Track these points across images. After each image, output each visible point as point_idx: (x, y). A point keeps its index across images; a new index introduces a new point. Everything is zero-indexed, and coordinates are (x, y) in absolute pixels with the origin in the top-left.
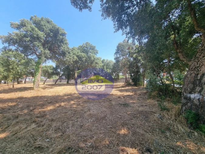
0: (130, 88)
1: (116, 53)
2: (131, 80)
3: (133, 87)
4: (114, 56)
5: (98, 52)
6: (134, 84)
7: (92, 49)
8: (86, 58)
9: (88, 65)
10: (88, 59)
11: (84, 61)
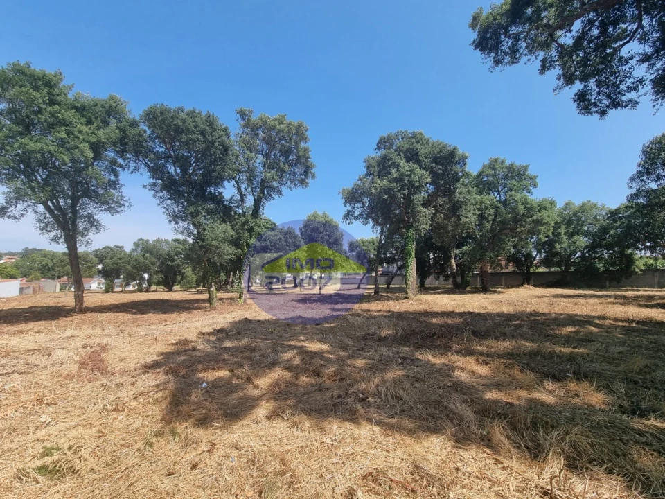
1: (640, 176)
4: (631, 187)
5: (537, 180)
7: (512, 178)
8: (497, 208)
9: (501, 230)
10: (503, 210)
11: (491, 218)
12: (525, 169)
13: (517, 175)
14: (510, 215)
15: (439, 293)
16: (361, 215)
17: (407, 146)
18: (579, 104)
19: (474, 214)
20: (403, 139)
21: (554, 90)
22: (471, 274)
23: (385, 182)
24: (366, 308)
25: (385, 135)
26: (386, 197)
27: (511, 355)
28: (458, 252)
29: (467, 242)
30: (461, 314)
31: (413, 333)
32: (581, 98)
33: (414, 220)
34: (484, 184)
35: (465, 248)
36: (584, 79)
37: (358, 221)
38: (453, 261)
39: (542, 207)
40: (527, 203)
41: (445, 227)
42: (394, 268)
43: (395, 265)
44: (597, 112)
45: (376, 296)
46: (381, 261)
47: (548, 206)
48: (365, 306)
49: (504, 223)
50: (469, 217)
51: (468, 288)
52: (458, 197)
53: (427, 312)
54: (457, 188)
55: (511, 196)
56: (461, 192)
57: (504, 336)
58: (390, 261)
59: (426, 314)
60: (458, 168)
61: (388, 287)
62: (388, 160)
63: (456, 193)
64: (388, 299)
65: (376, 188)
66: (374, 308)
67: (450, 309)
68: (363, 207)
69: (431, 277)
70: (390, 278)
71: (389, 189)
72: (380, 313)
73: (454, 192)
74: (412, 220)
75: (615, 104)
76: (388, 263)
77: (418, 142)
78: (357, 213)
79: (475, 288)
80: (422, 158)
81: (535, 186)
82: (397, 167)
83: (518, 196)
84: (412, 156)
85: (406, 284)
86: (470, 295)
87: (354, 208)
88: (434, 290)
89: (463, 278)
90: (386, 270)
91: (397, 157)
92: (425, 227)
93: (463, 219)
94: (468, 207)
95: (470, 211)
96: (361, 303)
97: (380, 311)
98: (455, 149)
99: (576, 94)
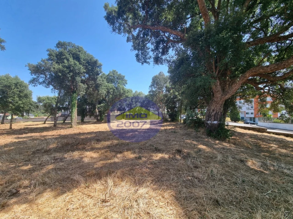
0: (168, 124)
1: (151, 86)
2: (168, 116)
3: (171, 123)
4: (149, 89)
5: (127, 82)
6: (171, 120)
7: (120, 79)
8: (114, 90)
9: (115, 98)
10: (116, 91)
11: (112, 93)
12: (124, 77)
13: (121, 78)
14: (118, 93)
15: (90, 124)
16: (44, 82)
17: (74, 51)
18: (137, 58)
19: (105, 90)
20: (72, 47)
21: (131, 50)
22: (104, 115)
23: (60, 67)
24: (45, 135)
25: (62, 42)
26: (60, 74)
27: (108, 147)
28: (99, 106)
29: (103, 102)
30: (96, 133)
31: (67, 144)
32: (137, 56)
33: (77, 89)
34: (110, 79)
35: (102, 105)
36: (138, 50)
37: (41, 85)
38: (97, 109)
39: (128, 91)
40: (124, 89)
41: (93, 95)
42: (67, 113)
43: (69, 111)
44: (141, 62)
45: (55, 127)
46: (60, 109)
47: (130, 91)
48: (45, 133)
49: (116, 96)
50: (103, 91)
51: (103, 121)
52: (98, 82)
53: (81, 133)
54: (98, 78)
55: (119, 86)
56: (99, 80)
57: (109, 139)
58: (66, 109)
59: (80, 134)
60: (98, 69)
61: (64, 122)
62: (63, 55)
63: (97, 80)
64: (62, 128)
65: (54, 68)
66: (50, 134)
67: (92, 131)
68: (46, 78)
69: (87, 117)
70: (65, 117)
71: (63, 71)
72: (53, 137)
73: (97, 79)
74: (75, 89)
75: (145, 62)
76: (65, 110)
77: (79, 51)
78: (41, 80)
79: (105, 121)
80: (82, 60)
81: (127, 84)
82: (68, 60)
83: (121, 86)
84: (77, 58)
85: (72, 120)
86: (102, 124)
87: (38, 77)
88: (88, 123)
89: (101, 117)
90: (64, 114)
91: (68, 55)
92: (82, 93)
93: (100, 92)
94: (103, 87)
95: (103, 89)
96: (43, 132)
97: (53, 135)
98: (97, 60)
99: (136, 54)
